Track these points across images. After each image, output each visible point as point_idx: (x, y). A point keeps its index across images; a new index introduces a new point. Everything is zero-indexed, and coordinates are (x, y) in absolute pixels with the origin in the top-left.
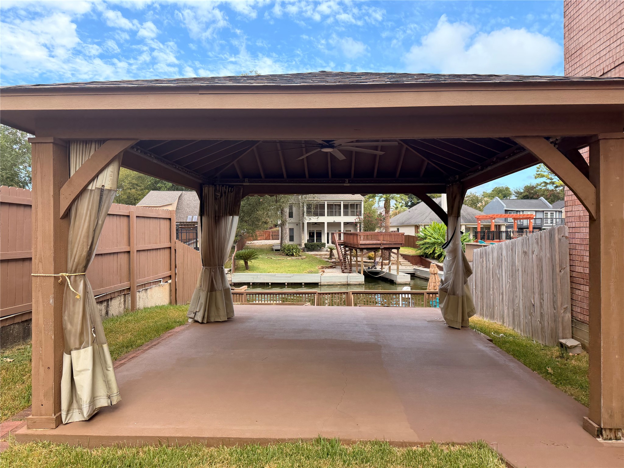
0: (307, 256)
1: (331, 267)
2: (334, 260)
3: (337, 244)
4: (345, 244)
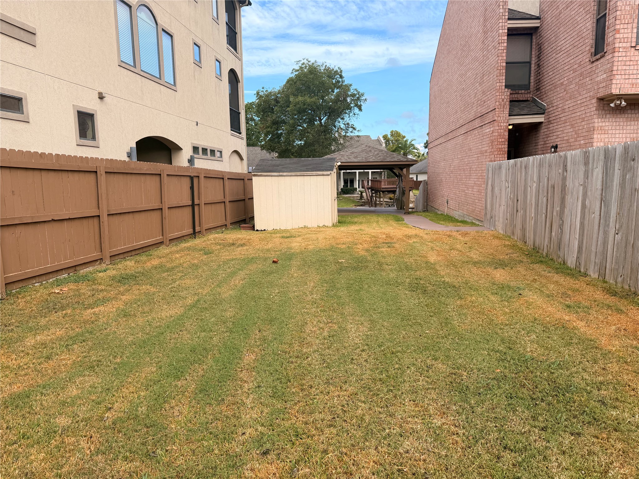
0: (343, 198)
1: (361, 206)
2: (364, 201)
3: (366, 188)
4: (372, 189)
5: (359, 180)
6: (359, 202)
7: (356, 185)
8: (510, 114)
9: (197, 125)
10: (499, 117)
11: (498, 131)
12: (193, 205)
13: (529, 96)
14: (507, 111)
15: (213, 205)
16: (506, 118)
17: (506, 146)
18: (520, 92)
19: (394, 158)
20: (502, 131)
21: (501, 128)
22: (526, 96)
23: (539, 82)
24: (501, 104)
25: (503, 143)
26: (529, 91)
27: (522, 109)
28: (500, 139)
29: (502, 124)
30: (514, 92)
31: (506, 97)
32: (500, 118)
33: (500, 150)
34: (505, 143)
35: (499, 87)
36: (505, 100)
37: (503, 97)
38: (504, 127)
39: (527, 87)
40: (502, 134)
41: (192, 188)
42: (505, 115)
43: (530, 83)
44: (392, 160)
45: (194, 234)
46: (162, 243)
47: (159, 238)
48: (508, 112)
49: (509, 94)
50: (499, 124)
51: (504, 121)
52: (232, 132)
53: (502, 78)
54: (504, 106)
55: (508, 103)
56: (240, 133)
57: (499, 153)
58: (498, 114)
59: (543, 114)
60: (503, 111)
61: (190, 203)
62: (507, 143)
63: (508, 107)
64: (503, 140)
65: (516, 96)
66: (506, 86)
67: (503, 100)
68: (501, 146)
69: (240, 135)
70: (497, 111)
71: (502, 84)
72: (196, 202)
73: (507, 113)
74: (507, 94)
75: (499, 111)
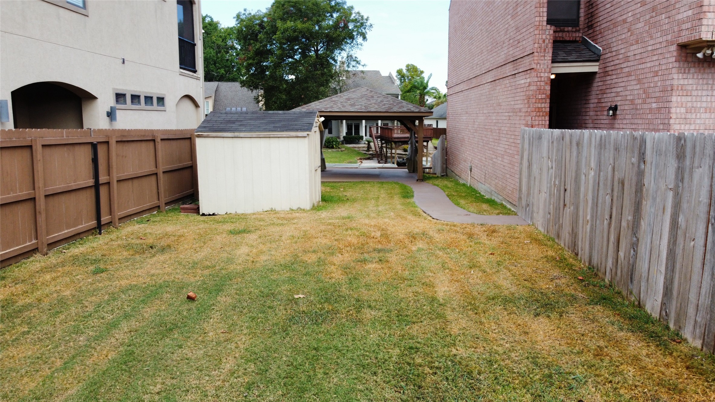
0: (346, 149)
1: (369, 159)
2: (371, 152)
3: (374, 137)
4: (381, 138)
5: (366, 127)
6: (366, 154)
7: (362, 133)
8: (554, 61)
9: (124, 62)
10: (538, 65)
11: (537, 84)
12: (97, 186)
13: (578, 35)
14: (549, 57)
15: (136, 182)
16: (548, 66)
17: (548, 105)
18: (566, 29)
19: (403, 107)
20: (542, 84)
21: (541, 79)
22: (574, 35)
23: (591, 16)
24: (541, 46)
25: (544, 101)
26: (578, 28)
27: (569, 53)
28: (540, 95)
29: (542, 75)
30: (558, 30)
31: (548, 37)
32: (540, 66)
33: (539, 110)
34: (546, 101)
35: (538, 23)
36: (547, 41)
37: (544, 37)
38: (544, 79)
39: (575, 23)
40: (542, 88)
41: (95, 161)
42: (546, 61)
43: (578, 17)
44: (401, 110)
45: (99, 228)
46: (34, 251)
47: (29, 244)
48: (551, 58)
49: (552, 32)
50: (539, 74)
51: (545, 70)
52: (182, 70)
53: (543, 9)
54: (545, 50)
55: (550, 46)
56: (195, 72)
57: (538, 114)
58: (537, 60)
59: (597, 61)
60: (544, 56)
61: (91, 182)
62: (548, 101)
63: (551, 51)
64: (544, 96)
65: (560, 34)
66: (549, 22)
67: (544, 41)
68: (541, 105)
69: (195, 74)
70: (536, 56)
71: (542, 19)
72: (103, 179)
73: (549, 60)
74: (549, 32)
75: (538, 56)
